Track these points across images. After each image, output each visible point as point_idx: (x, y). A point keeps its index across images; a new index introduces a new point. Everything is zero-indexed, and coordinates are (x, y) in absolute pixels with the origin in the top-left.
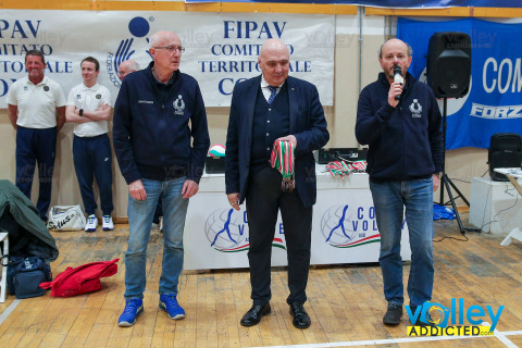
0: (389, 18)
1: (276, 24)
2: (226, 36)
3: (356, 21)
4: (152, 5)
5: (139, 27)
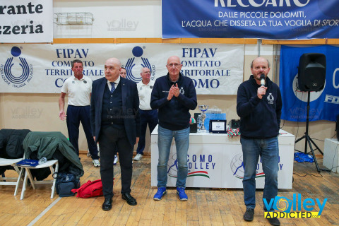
0: (276, 46)
1: (211, 50)
2: (184, 56)
3: (256, 48)
4: (145, 40)
5: (138, 52)
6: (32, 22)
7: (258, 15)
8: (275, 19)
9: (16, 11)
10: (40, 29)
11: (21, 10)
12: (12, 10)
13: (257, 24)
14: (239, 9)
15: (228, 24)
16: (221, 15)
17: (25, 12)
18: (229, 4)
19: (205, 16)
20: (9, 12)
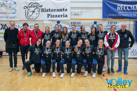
0: (134, 21)
1: (116, 22)
2: (108, 24)
3: (129, 22)
4: (98, 19)
5: (95, 23)
6: (64, 14)
7: (129, 12)
8: (134, 14)
9: (59, 10)
10: (66, 16)
11: (61, 10)
12: (58, 10)
13: (129, 15)
14: (124, 11)
15: (121, 15)
16: (119, 12)
17: (62, 11)
18: (121, 10)
19: (115, 13)
20: (57, 11)
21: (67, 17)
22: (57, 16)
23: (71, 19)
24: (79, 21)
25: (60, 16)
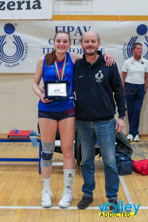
21: (39, 8)
22: (5, 5)
23: (55, 18)
24: (81, 24)
25: (16, 6)
